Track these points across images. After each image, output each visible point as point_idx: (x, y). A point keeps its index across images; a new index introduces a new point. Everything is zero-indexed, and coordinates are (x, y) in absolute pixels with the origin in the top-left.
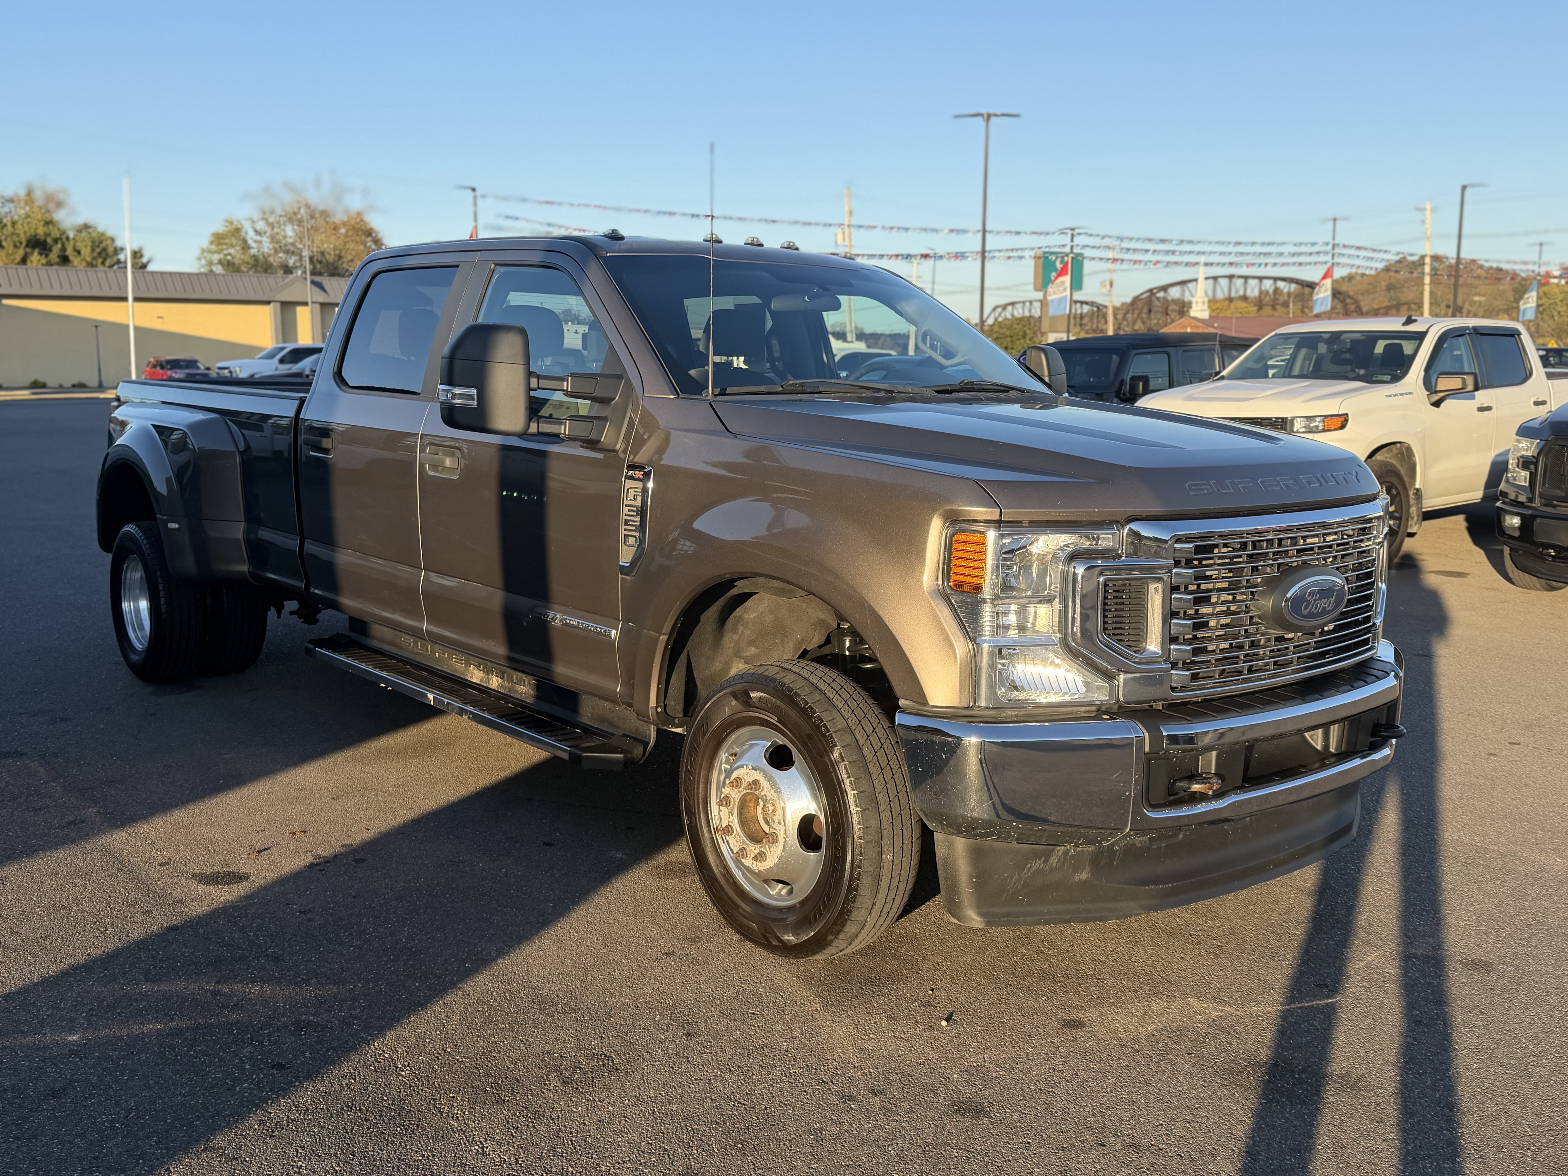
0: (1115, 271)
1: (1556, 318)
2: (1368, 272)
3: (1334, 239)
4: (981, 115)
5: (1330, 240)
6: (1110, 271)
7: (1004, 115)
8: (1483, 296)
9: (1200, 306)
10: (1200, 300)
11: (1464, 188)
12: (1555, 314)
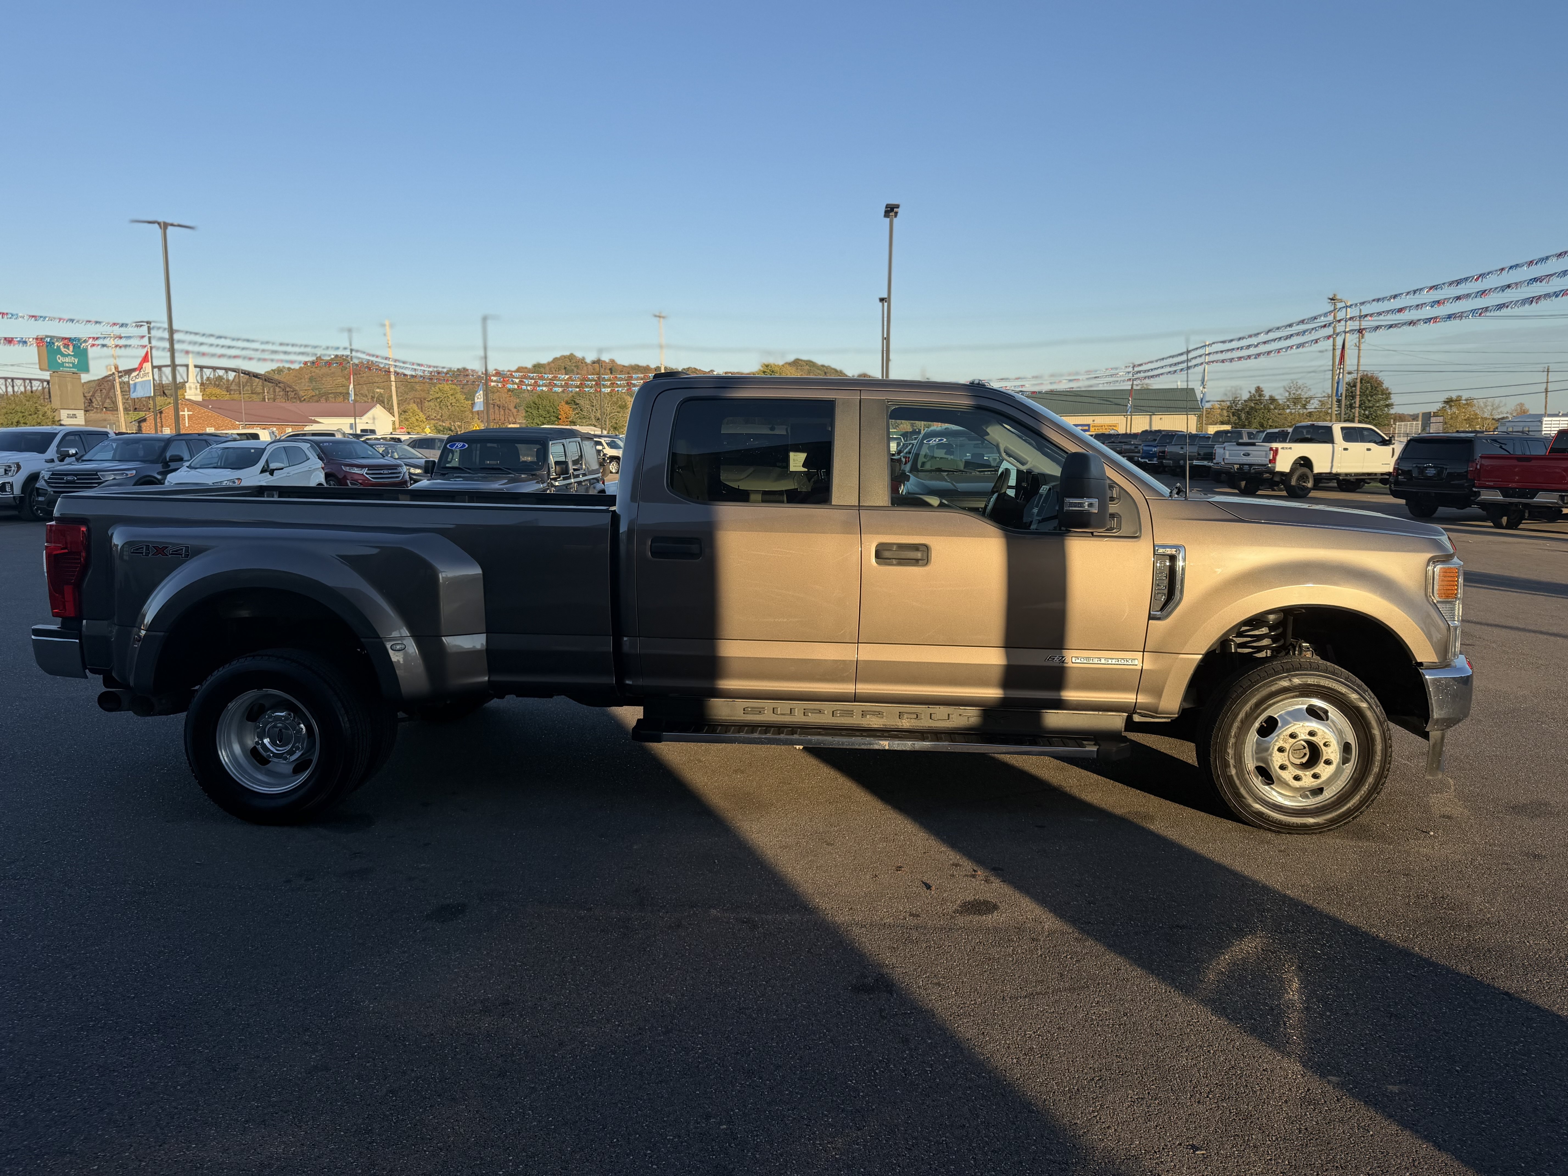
0: (119, 357)
1: (449, 407)
2: (293, 366)
3: (351, 345)
4: (159, 223)
5: (347, 345)
6: (114, 357)
7: (179, 226)
8: (383, 389)
9: (193, 391)
10: (193, 386)
11: (485, 319)
12: (449, 404)
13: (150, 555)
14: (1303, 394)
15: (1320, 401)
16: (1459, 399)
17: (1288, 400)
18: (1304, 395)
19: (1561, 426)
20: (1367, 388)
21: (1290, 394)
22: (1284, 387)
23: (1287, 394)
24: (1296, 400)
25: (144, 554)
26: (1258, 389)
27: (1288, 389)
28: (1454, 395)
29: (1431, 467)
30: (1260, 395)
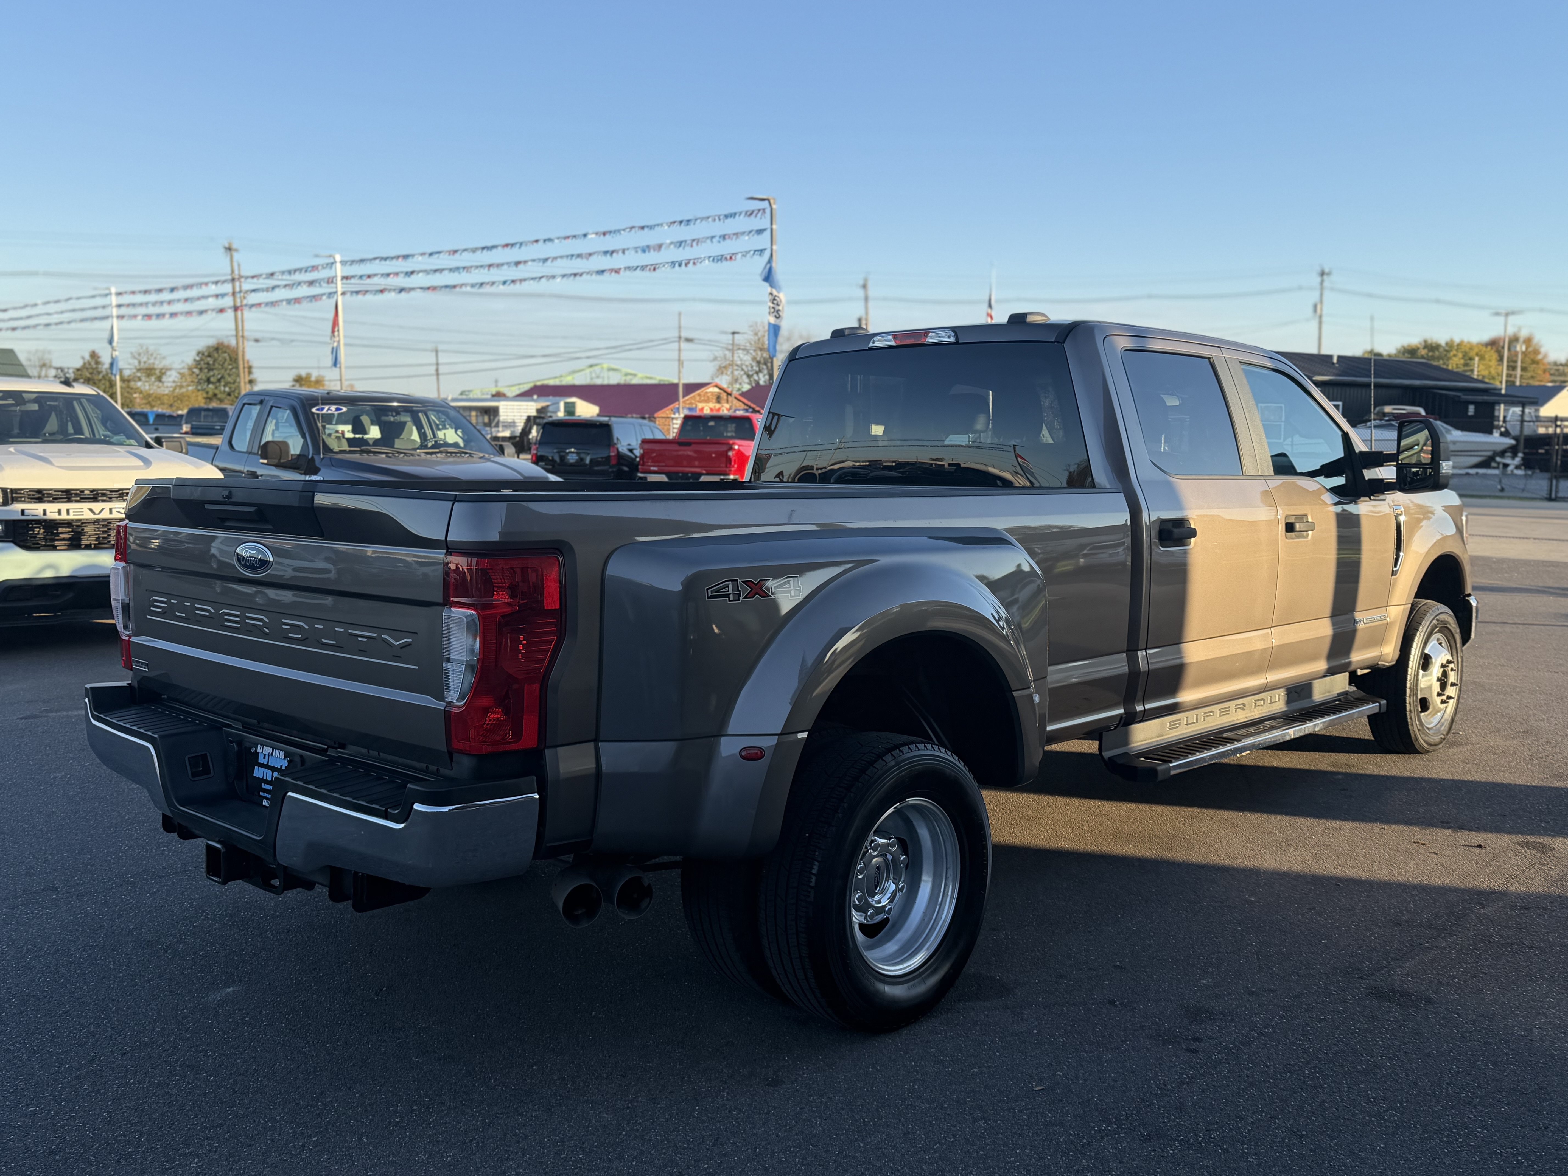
13: (741, 598)
14: (157, 362)
15: (180, 373)
16: (309, 376)
17: (139, 370)
18: (159, 364)
19: (529, 411)
20: (225, 360)
21: (140, 362)
22: (132, 353)
23: (136, 362)
24: (149, 371)
25: (731, 598)
26: (93, 355)
27: (137, 356)
28: (303, 373)
29: (573, 453)
30: (97, 363)
